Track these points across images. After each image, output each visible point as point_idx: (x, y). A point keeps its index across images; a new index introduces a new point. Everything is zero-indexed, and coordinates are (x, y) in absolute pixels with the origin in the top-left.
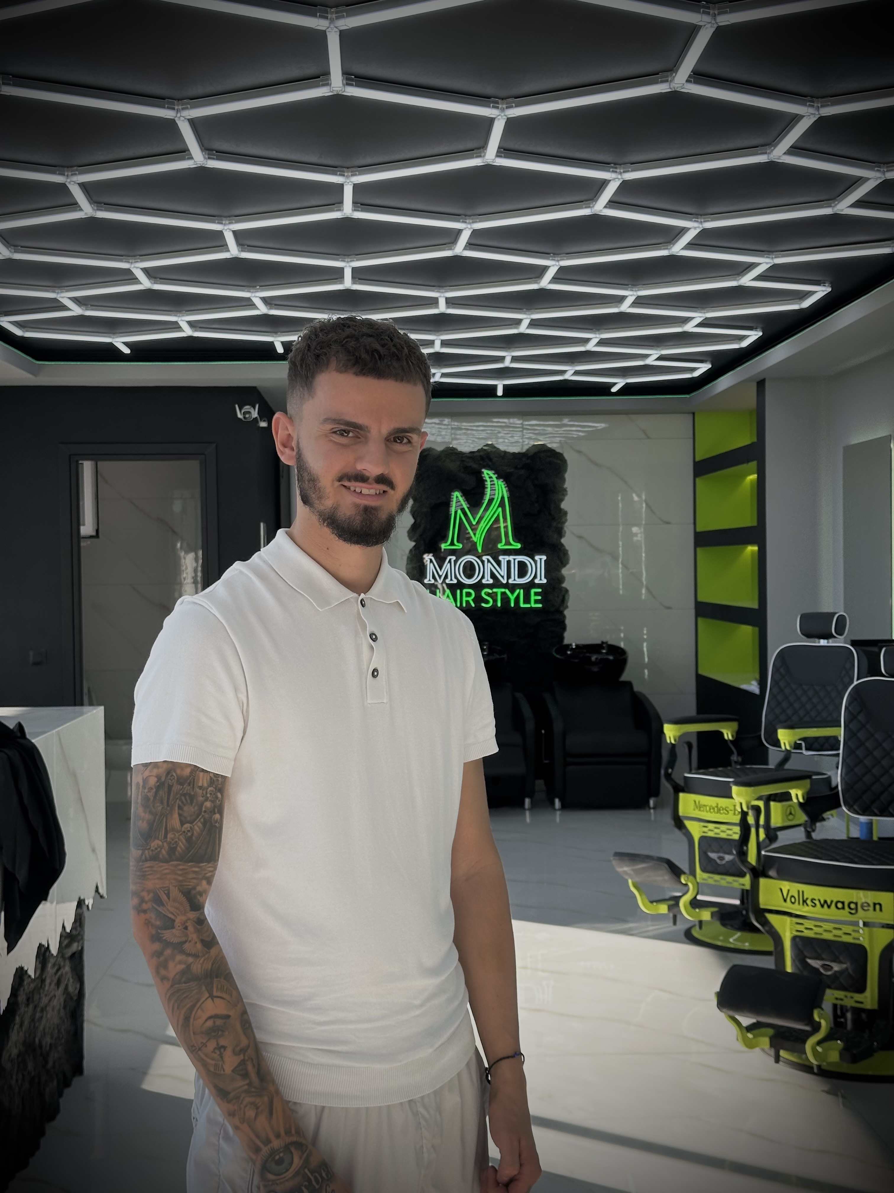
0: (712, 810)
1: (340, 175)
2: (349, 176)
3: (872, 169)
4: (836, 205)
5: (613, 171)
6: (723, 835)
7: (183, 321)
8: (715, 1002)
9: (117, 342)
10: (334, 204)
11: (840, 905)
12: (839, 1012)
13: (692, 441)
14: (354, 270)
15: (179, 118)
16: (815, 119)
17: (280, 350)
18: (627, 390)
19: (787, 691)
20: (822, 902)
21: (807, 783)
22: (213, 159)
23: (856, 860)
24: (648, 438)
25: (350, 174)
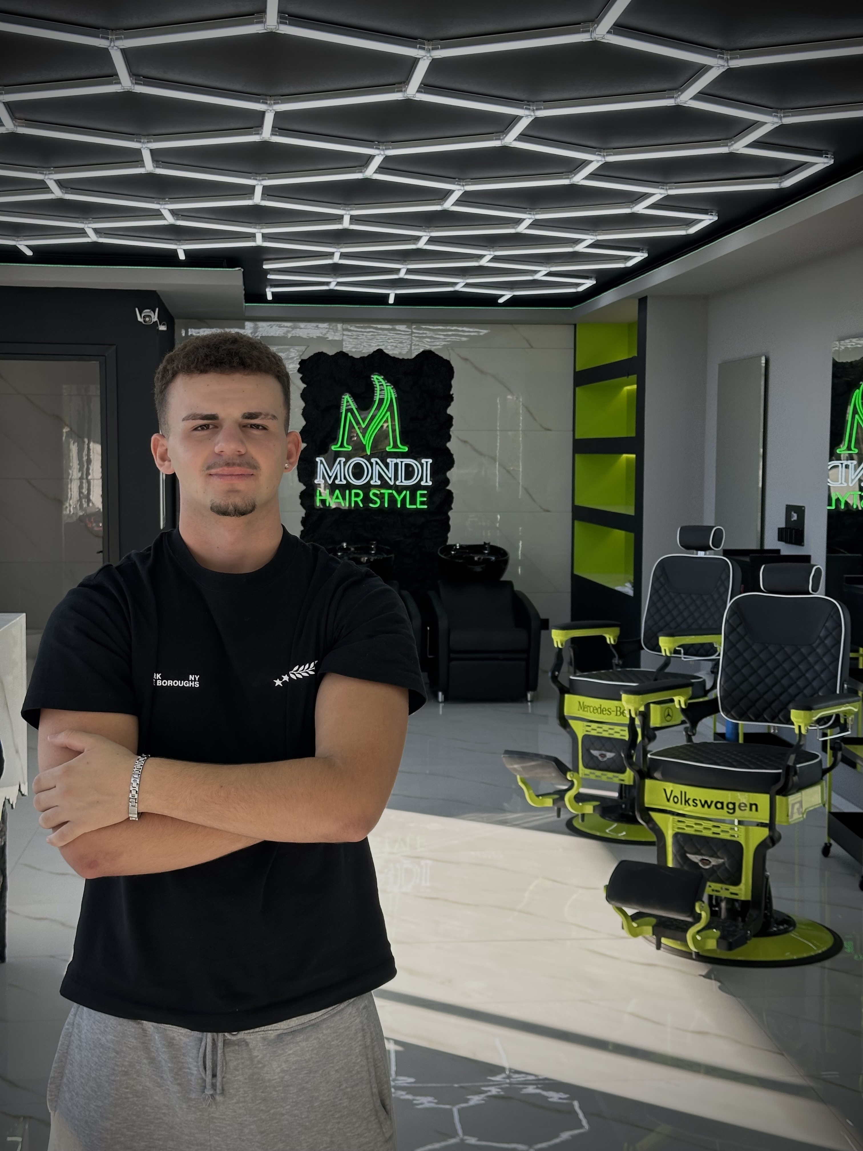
0: (595, 711)
1: (263, 103)
2: (272, 104)
3: (769, 114)
4: (732, 145)
5: (526, 109)
6: (605, 734)
7: (89, 228)
8: (603, 894)
9: (21, 245)
10: (252, 128)
11: (719, 805)
12: (714, 902)
13: (573, 351)
14: (265, 188)
15: (113, 47)
16: (724, 70)
17: (182, 256)
18: (514, 302)
19: (666, 599)
20: (703, 802)
21: (689, 690)
22: (140, 84)
23: (735, 764)
24: (532, 347)
25: (272, 102)
